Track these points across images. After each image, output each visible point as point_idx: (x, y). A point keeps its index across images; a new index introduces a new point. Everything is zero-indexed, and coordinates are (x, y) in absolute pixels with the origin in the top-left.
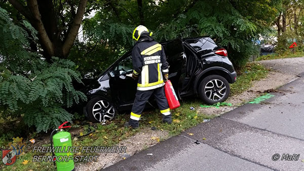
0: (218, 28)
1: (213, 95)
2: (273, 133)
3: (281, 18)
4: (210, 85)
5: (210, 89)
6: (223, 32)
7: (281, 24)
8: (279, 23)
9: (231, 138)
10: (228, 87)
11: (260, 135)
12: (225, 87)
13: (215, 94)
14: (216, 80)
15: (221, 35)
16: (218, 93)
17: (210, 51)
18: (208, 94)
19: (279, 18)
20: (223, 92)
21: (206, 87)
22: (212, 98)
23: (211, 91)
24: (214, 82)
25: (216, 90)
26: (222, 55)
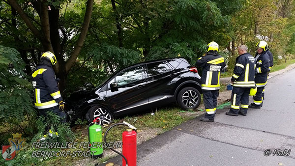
0: (188, 51)
1: (188, 103)
2: (238, 127)
3: (231, 43)
4: (186, 95)
5: (186, 98)
6: (192, 55)
7: (231, 48)
8: (229, 47)
9: (209, 130)
10: (199, 96)
11: (229, 128)
12: (197, 96)
13: (190, 102)
14: (190, 91)
15: (191, 57)
16: (192, 101)
17: (183, 69)
18: (185, 102)
19: (230, 43)
20: (196, 100)
21: (183, 97)
22: (188, 105)
23: (187, 99)
24: (189, 92)
25: (190, 99)
26: (194, 71)
